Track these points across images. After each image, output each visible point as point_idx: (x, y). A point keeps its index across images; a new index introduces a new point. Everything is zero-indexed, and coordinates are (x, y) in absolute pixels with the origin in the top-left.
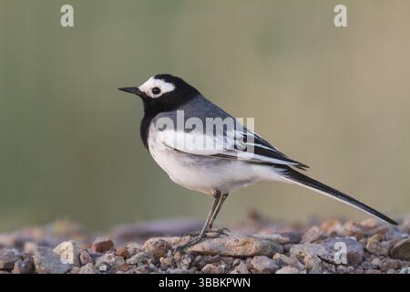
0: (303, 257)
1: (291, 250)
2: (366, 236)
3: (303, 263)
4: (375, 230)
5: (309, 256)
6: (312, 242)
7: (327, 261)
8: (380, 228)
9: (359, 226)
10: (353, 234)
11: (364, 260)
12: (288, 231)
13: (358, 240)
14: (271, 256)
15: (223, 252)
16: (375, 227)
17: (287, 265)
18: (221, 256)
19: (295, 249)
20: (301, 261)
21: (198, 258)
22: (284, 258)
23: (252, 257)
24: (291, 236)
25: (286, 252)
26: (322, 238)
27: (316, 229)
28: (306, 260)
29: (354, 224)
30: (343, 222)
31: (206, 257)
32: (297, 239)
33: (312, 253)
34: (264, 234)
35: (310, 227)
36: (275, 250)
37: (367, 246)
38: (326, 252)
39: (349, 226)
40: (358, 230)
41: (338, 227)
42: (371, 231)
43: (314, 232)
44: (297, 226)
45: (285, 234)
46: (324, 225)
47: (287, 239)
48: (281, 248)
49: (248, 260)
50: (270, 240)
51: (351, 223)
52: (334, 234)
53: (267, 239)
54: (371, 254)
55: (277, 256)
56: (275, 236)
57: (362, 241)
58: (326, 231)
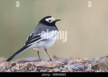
0: (68, 68)
1: (64, 66)
2: (85, 63)
3: (68, 70)
4: (88, 61)
5: (69, 68)
6: (70, 64)
7: (74, 70)
8: (89, 61)
9: (83, 60)
10: (82, 62)
11: (84, 69)
12: (64, 61)
13: (83, 64)
14: (59, 68)
15: (46, 67)
16: (88, 60)
17: (63, 70)
18: (45, 68)
19: (66, 66)
20: (67, 69)
21: (39, 68)
22: (63, 68)
23: (54, 68)
24: (65, 62)
25: (63, 67)
26: (73, 63)
27: (71, 61)
28: (68, 69)
29: (82, 60)
30: (79, 59)
31: (41, 68)
32: (66, 64)
33: (70, 67)
34: (57, 62)
35: (70, 60)
36: (60, 66)
37: (85, 66)
38: (74, 67)
39: (80, 60)
40: (83, 61)
41: (77, 60)
42: (86, 62)
43: (71, 62)
44: (66, 60)
45: (63, 62)
46: (74, 60)
47: (63, 63)
48: (62, 66)
49: (53, 69)
50: (59, 64)
51: (81, 59)
52: (76, 62)
53: (58, 63)
54: (86, 68)
55: (61, 68)
56: (60, 63)
57: (84, 64)
58: (74, 61)
